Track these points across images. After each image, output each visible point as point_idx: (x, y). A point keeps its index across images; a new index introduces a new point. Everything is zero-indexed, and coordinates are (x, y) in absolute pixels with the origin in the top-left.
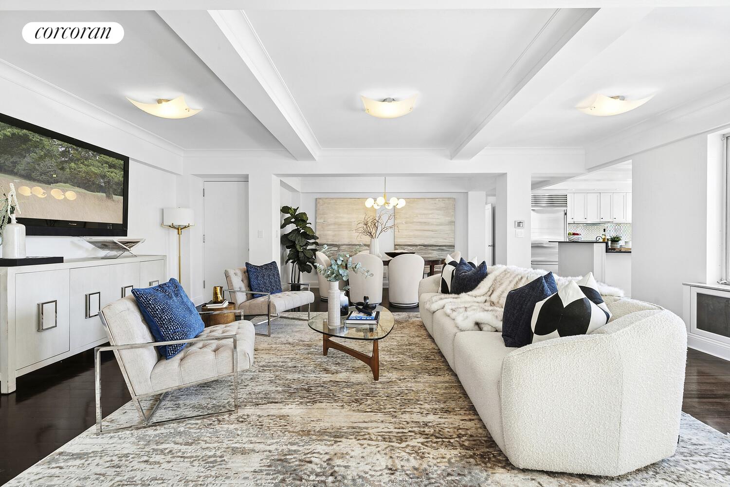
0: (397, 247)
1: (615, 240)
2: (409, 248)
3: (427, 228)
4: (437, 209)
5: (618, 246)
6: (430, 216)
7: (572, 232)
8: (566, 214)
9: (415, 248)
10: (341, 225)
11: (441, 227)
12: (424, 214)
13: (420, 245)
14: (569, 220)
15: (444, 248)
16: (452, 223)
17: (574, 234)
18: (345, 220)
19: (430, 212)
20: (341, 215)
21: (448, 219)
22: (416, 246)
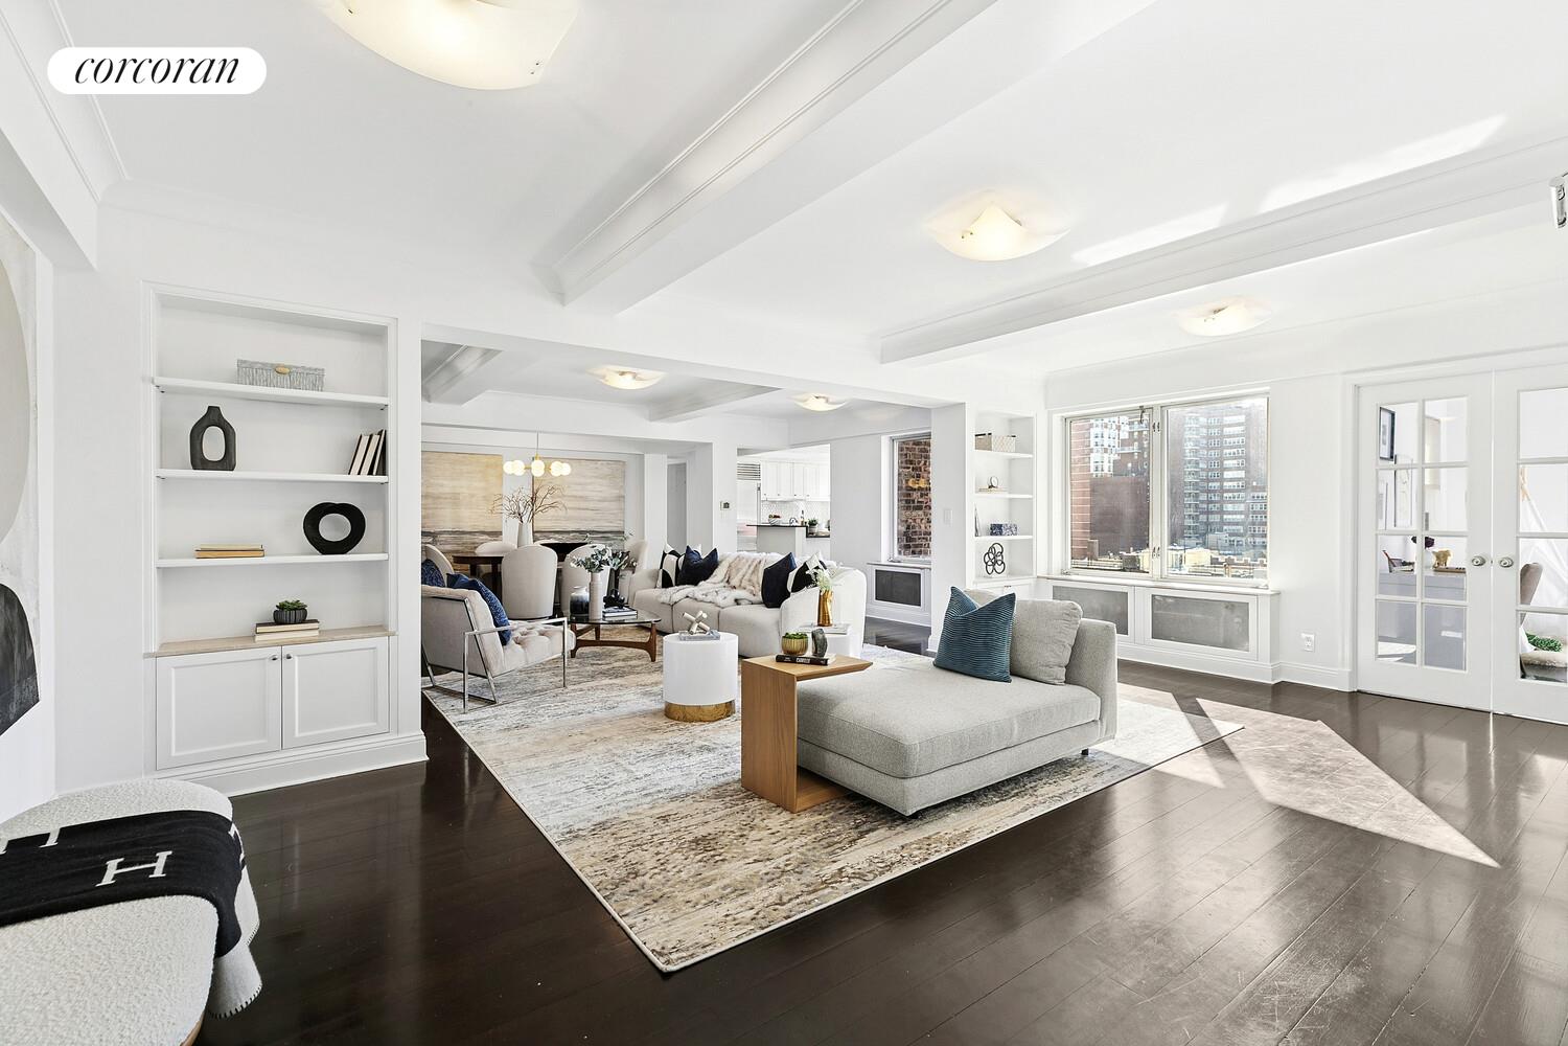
0: (538, 535)
1: (813, 523)
2: (557, 536)
3: (583, 505)
4: (596, 477)
5: (816, 529)
6: (590, 487)
7: (773, 514)
8: (759, 489)
9: (566, 536)
10: (439, 498)
11: (606, 504)
12: (580, 484)
13: (573, 532)
14: (763, 498)
15: (609, 535)
16: (621, 498)
17: (775, 517)
18: (447, 490)
19: (589, 481)
20: (440, 482)
21: (616, 492)
22: (568, 532)
